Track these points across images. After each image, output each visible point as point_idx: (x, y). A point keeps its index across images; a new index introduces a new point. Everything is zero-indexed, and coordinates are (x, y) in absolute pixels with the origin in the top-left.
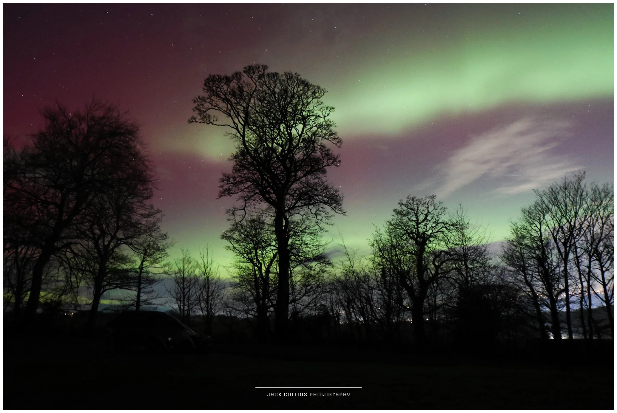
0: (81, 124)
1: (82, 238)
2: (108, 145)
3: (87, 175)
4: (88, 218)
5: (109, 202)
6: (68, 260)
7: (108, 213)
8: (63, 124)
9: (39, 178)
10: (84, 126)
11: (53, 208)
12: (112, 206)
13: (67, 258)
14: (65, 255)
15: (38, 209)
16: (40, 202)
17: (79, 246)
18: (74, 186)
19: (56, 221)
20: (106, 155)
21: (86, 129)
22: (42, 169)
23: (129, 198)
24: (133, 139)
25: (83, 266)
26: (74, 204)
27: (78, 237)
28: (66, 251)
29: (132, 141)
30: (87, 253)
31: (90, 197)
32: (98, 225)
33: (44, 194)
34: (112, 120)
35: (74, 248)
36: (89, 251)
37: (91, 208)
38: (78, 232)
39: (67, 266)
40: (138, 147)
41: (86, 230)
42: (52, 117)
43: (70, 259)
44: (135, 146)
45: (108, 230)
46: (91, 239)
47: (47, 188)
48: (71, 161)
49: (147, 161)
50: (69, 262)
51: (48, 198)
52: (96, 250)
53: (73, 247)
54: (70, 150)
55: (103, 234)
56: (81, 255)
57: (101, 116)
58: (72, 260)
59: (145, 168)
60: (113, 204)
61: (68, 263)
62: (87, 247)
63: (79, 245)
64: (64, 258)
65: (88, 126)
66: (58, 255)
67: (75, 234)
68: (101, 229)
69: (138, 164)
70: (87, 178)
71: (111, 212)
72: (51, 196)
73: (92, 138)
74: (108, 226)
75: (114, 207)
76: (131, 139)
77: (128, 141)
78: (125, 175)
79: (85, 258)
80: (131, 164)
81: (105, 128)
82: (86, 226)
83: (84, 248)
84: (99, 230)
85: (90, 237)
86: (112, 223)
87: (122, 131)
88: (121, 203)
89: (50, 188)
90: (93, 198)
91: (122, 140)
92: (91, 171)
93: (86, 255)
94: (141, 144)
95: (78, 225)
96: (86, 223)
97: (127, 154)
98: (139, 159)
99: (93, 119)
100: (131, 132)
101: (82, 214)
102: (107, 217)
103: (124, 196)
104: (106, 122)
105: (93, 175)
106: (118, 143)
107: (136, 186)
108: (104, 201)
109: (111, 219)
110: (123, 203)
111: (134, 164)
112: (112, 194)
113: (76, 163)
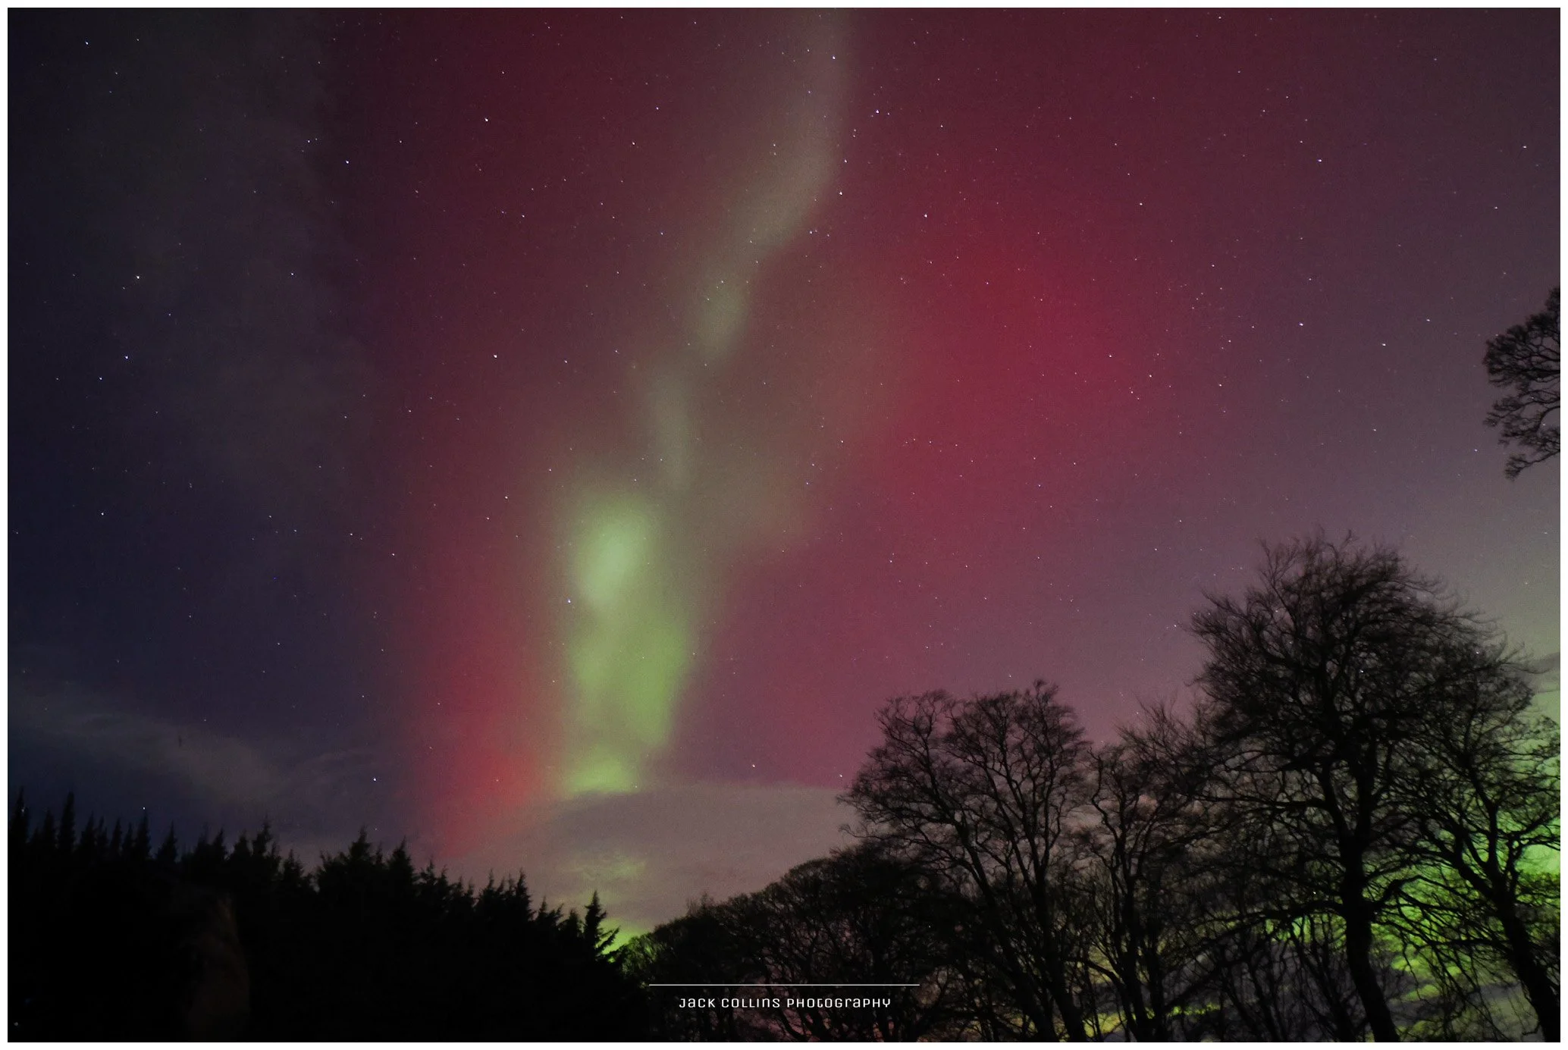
0: (1272, 613)
1: (1417, 863)
2: (1352, 626)
3: (1347, 713)
4: (1404, 808)
5: (1432, 753)
6: (1414, 927)
7: (1445, 780)
8: (1240, 630)
9: (1254, 759)
10: (1280, 613)
11: (1315, 815)
12: (1445, 760)
13: (1409, 921)
14: (1402, 915)
15: (1287, 826)
16: (1282, 811)
17: (1422, 884)
18: (1331, 748)
19: (1337, 842)
20: (1361, 650)
21: (1287, 615)
22: (1249, 739)
23: (1473, 723)
24: (1398, 586)
25: (1457, 930)
26: (1355, 788)
27: (1405, 863)
28: (1399, 906)
29: (1400, 590)
30: (1450, 896)
31: (1381, 759)
32: (1436, 817)
33: (1282, 790)
34: (1328, 571)
35: (1413, 893)
36: (1452, 890)
37: (1397, 782)
38: (1400, 849)
39: (1419, 941)
40: (1422, 596)
41: (1417, 839)
42: (1212, 627)
43: (1418, 923)
44: (1413, 599)
45: (1470, 822)
46: (1439, 858)
47: (1280, 774)
48: (1295, 696)
49: (1464, 617)
50: (1419, 930)
51: (1294, 795)
52: (1468, 882)
53: (1407, 889)
54: (1281, 674)
55: (1463, 838)
56: (1437, 904)
57: (1301, 573)
58: (1423, 923)
59: (1469, 637)
60: (1444, 755)
61: (1417, 932)
62: (1441, 882)
63: (1421, 880)
64: (1403, 925)
65: (1288, 609)
66: (1384, 919)
67: (1397, 857)
68: (1450, 825)
69: (1446, 634)
70: (1350, 718)
71: (1450, 775)
72: (1297, 787)
73: (1310, 630)
74: (1463, 814)
75: (1450, 760)
76: (1393, 589)
77: (1390, 595)
78: (1431, 676)
79: (1454, 910)
80: (1428, 642)
81: (1324, 594)
82: (1411, 831)
83: (1436, 883)
84: (1447, 829)
85: (1435, 853)
86: (1470, 801)
87: (1364, 581)
88: (1461, 745)
89: (1287, 773)
90: (1389, 759)
91: (1374, 601)
92: (1349, 700)
93: (1451, 901)
94: (1424, 586)
95: (1390, 833)
96: (1405, 821)
97: (1407, 625)
98: (1441, 621)
99: (1288, 589)
100: (1385, 572)
101: (1385, 805)
102: (1448, 792)
103: (1457, 724)
104: (1319, 580)
105: (1358, 707)
106: (1371, 611)
107: (1473, 688)
108: (1417, 755)
109: (1460, 792)
110: (1465, 741)
111: (1436, 639)
112: (1426, 732)
113: (1308, 697)
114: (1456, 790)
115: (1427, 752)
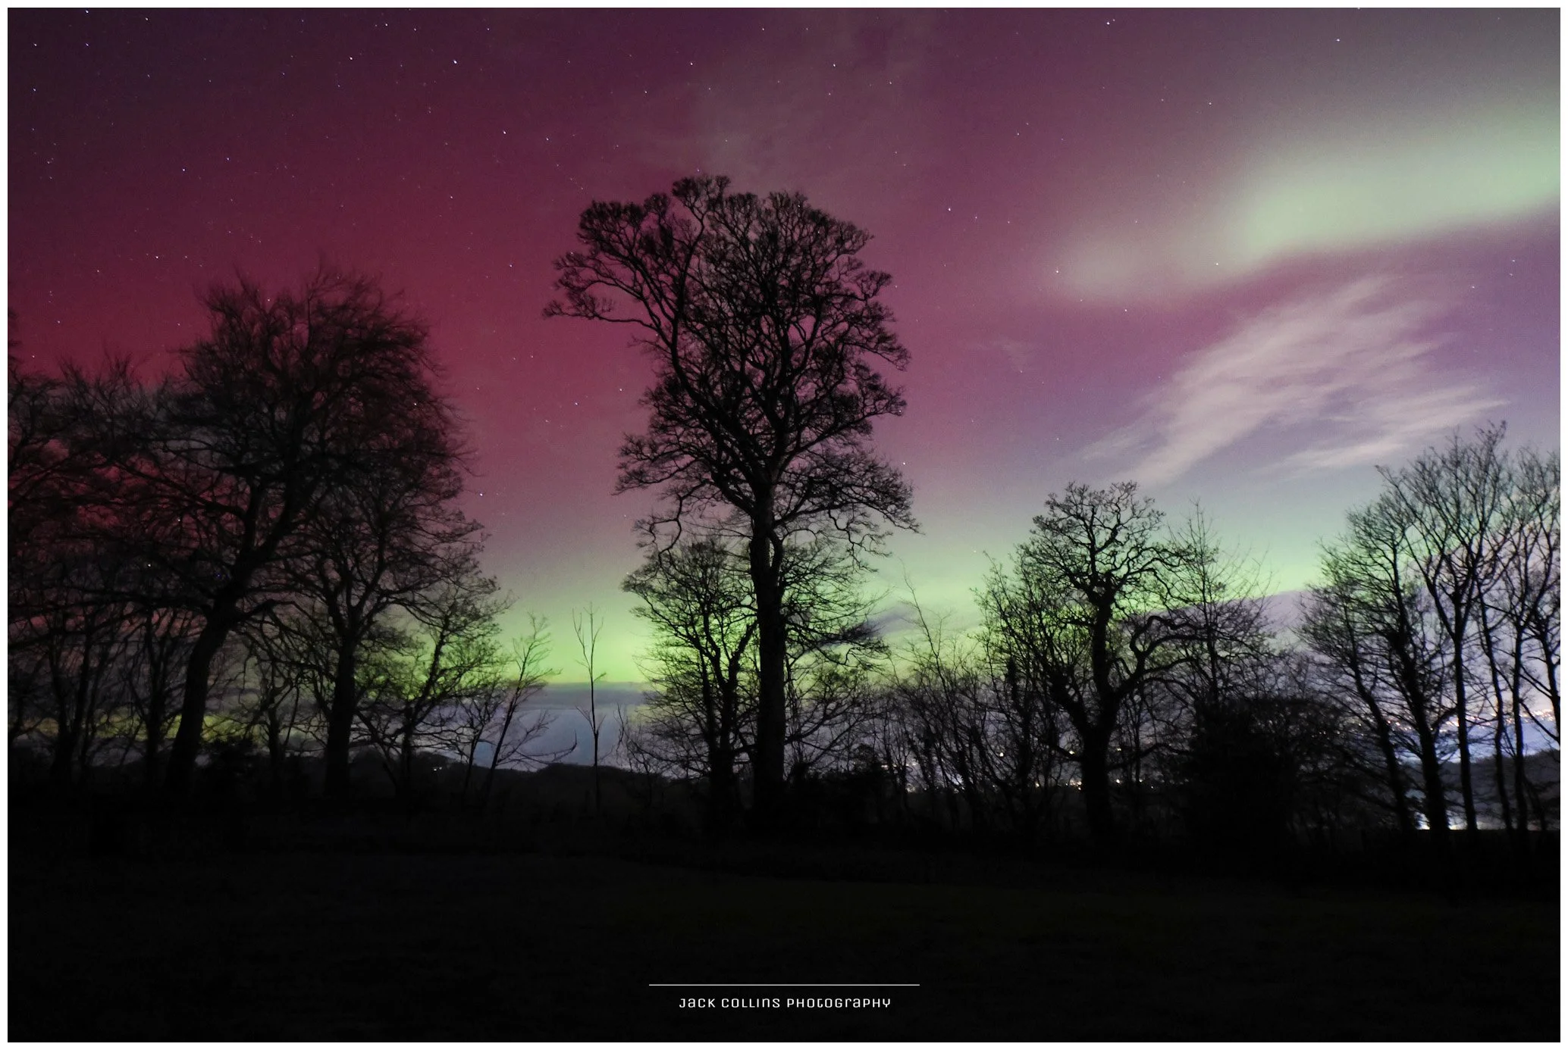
0: (293, 323)
1: (300, 591)
2: (357, 371)
3: (310, 443)
4: (312, 542)
5: (361, 506)
6: (266, 643)
7: (359, 531)
8: (253, 325)
9: (200, 449)
10: (301, 329)
11: (230, 521)
12: (368, 515)
13: (264, 637)
14: (261, 630)
15: (198, 522)
16: (200, 507)
17: (292, 609)
18: (278, 468)
19: (238, 552)
20: (353, 395)
21: (306, 334)
22: (205, 430)
23: (406, 494)
24: (415, 356)
25: (300, 654)
26: (280, 511)
27: (288, 588)
28: (262, 622)
29: (413, 360)
30: (310, 626)
31: (317, 495)
32: (336, 560)
33: (212, 487)
34: (365, 314)
35: (282, 615)
36: (315, 622)
37: (319, 518)
38: (290, 576)
39: (263, 654)
40: (427, 375)
41: (308, 572)
42: (226, 307)
43: (272, 640)
44: (420, 374)
45: (359, 571)
46: (318, 593)
47: (216, 474)
48: (272, 409)
49: (449, 407)
50: (269, 646)
51: (220, 497)
52: (331, 619)
53: (278, 611)
54: (270, 383)
55: (347, 581)
56: (296, 629)
57: (341, 302)
58: (275, 641)
59: (443, 425)
60: (370, 511)
61: (266, 648)
62: (309, 612)
63: (293, 605)
64: (258, 638)
65: (310, 328)
66: (243, 629)
67: (284, 581)
68: (342, 570)
69: (428, 414)
70: (309, 449)
71: (365, 528)
72: (227, 491)
73: (319, 356)
74: (358, 562)
75: (372, 517)
76: (409, 356)
77: (402, 361)
78: (397, 443)
79: (307, 637)
80: (410, 415)
81: (350, 331)
82: (308, 563)
83: (305, 612)
84: (338, 571)
85: (318, 588)
86: (368, 556)
87: (390, 338)
88: (387, 508)
89: (224, 474)
90: (323, 497)
91: (389, 360)
92: (319, 433)
93: (308, 630)
94: (433, 367)
95: (288, 560)
96: (307, 554)
97: (402, 392)
98: (430, 402)
99: (321, 310)
100: (410, 340)
101: (299, 535)
102: (356, 541)
103: (395, 491)
104: (352, 316)
105: (322, 442)
106: (381, 366)
107: (422, 467)
108: (348, 502)
109: (365, 545)
110: (392, 507)
111: (418, 414)
112: (367, 487)
113: (283, 415)
114: (363, 542)
115: (358, 503)
